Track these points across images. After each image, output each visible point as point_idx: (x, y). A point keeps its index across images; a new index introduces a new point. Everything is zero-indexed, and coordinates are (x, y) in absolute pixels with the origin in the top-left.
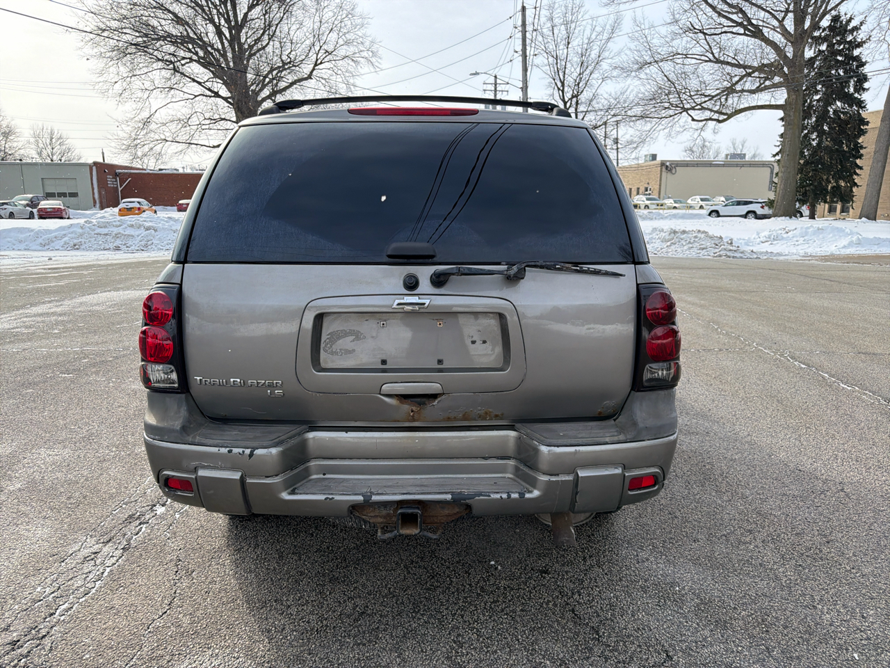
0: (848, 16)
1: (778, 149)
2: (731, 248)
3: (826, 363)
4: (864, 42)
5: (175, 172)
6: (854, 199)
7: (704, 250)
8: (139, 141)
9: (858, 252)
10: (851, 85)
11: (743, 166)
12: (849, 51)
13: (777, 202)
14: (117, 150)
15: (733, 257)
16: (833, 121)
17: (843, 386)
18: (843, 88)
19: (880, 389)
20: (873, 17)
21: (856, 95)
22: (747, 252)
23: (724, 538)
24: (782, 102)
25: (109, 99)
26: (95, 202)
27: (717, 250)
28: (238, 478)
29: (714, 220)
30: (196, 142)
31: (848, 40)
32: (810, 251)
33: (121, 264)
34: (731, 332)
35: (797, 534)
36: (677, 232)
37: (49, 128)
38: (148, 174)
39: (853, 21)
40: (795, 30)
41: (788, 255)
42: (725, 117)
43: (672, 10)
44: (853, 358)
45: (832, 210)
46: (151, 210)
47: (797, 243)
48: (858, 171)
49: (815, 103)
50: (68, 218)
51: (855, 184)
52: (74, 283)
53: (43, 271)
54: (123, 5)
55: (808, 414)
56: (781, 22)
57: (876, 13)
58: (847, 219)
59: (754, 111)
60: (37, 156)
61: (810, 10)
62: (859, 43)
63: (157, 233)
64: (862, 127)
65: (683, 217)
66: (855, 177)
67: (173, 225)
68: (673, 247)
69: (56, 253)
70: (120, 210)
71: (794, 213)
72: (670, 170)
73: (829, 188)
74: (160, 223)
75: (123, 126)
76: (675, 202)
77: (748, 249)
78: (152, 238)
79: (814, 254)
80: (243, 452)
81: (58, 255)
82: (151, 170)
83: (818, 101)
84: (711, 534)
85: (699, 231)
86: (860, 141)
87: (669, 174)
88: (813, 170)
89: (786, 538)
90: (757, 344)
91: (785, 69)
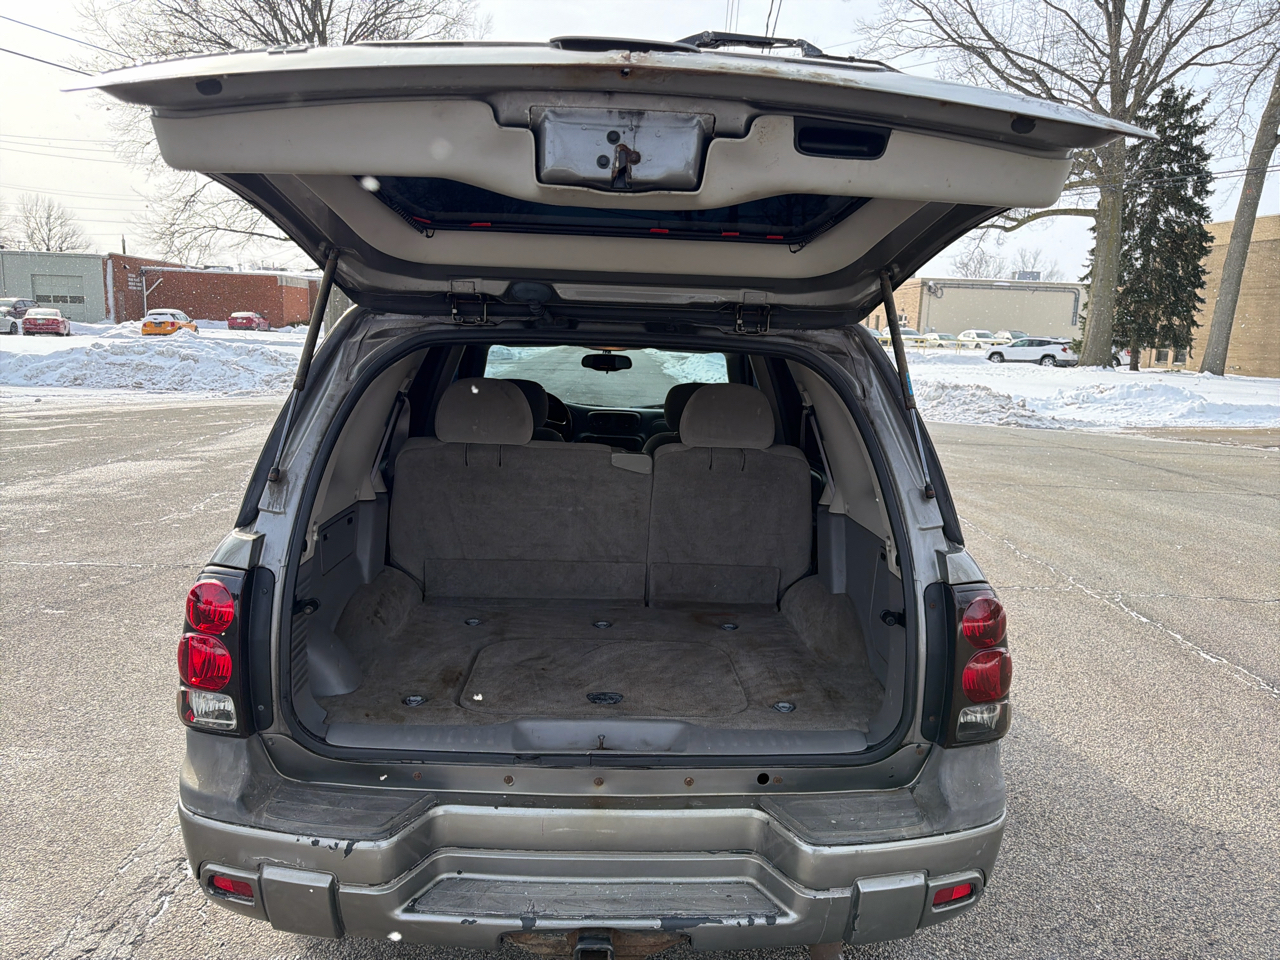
0: (1186, 91)
1: (1087, 271)
2: (1024, 413)
3: (1176, 616)
4: (1208, 127)
5: (228, 271)
6: (1193, 344)
7: (986, 415)
8: (177, 228)
9: (1202, 424)
10: (1189, 185)
11: (1036, 289)
12: (1187, 138)
13: (1086, 344)
14: (144, 240)
15: (1027, 426)
16: (1165, 234)
17: (1205, 655)
18: (1178, 189)
19: (1258, 664)
20: (1221, 96)
21: (1196, 200)
22: (1046, 419)
23: (1056, 934)
24: (1092, 206)
25: (137, 166)
26: (108, 311)
27: (1003, 416)
28: (328, 885)
29: (996, 366)
30: (260, 232)
31: (1185, 123)
32: (1134, 420)
33: (144, 412)
34: (1035, 557)
35: (1164, 928)
36: (946, 387)
37: (47, 201)
38: (189, 273)
39: (1192, 98)
40: (1113, 107)
41: (1103, 425)
42: (1015, 224)
43: (941, 73)
44: (1214, 607)
45: (1161, 358)
46: (190, 327)
47: (1115, 408)
48: (1198, 305)
49: (1139, 208)
50: (68, 335)
51: (1194, 323)
52: (72, 443)
53: (26, 421)
54: (163, 34)
55: (1160, 706)
56: (1093, 95)
57: (1225, 91)
58: (1183, 371)
59: (1054, 217)
60: (27, 240)
61: (1134, 82)
62: (1200, 128)
63: (198, 365)
64: (1204, 244)
65: (954, 360)
66: (1194, 312)
67: (222, 353)
68: (940, 408)
69: (46, 390)
70: (145, 325)
71: (1110, 362)
72: (935, 293)
73: (1158, 328)
74: (203, 350)
75: (154, 205)
76: (941, 339)
77: (1048, 414)
78: (190, 372)
79: (1140, 426)
80: (336, 845)
81: (50, 393)
82: (192, 267)
83: (1143, 205)
84: (1036, 927)
85: (978, 387)
86: (1201, 263)
87: (933, 297)
88: (1136, 302)
89: (1148, 935)
90: (1074, 580)
91: (1100, 162)
